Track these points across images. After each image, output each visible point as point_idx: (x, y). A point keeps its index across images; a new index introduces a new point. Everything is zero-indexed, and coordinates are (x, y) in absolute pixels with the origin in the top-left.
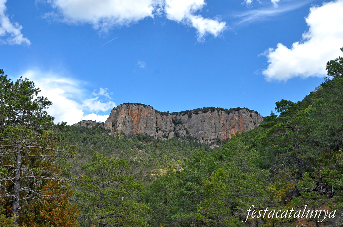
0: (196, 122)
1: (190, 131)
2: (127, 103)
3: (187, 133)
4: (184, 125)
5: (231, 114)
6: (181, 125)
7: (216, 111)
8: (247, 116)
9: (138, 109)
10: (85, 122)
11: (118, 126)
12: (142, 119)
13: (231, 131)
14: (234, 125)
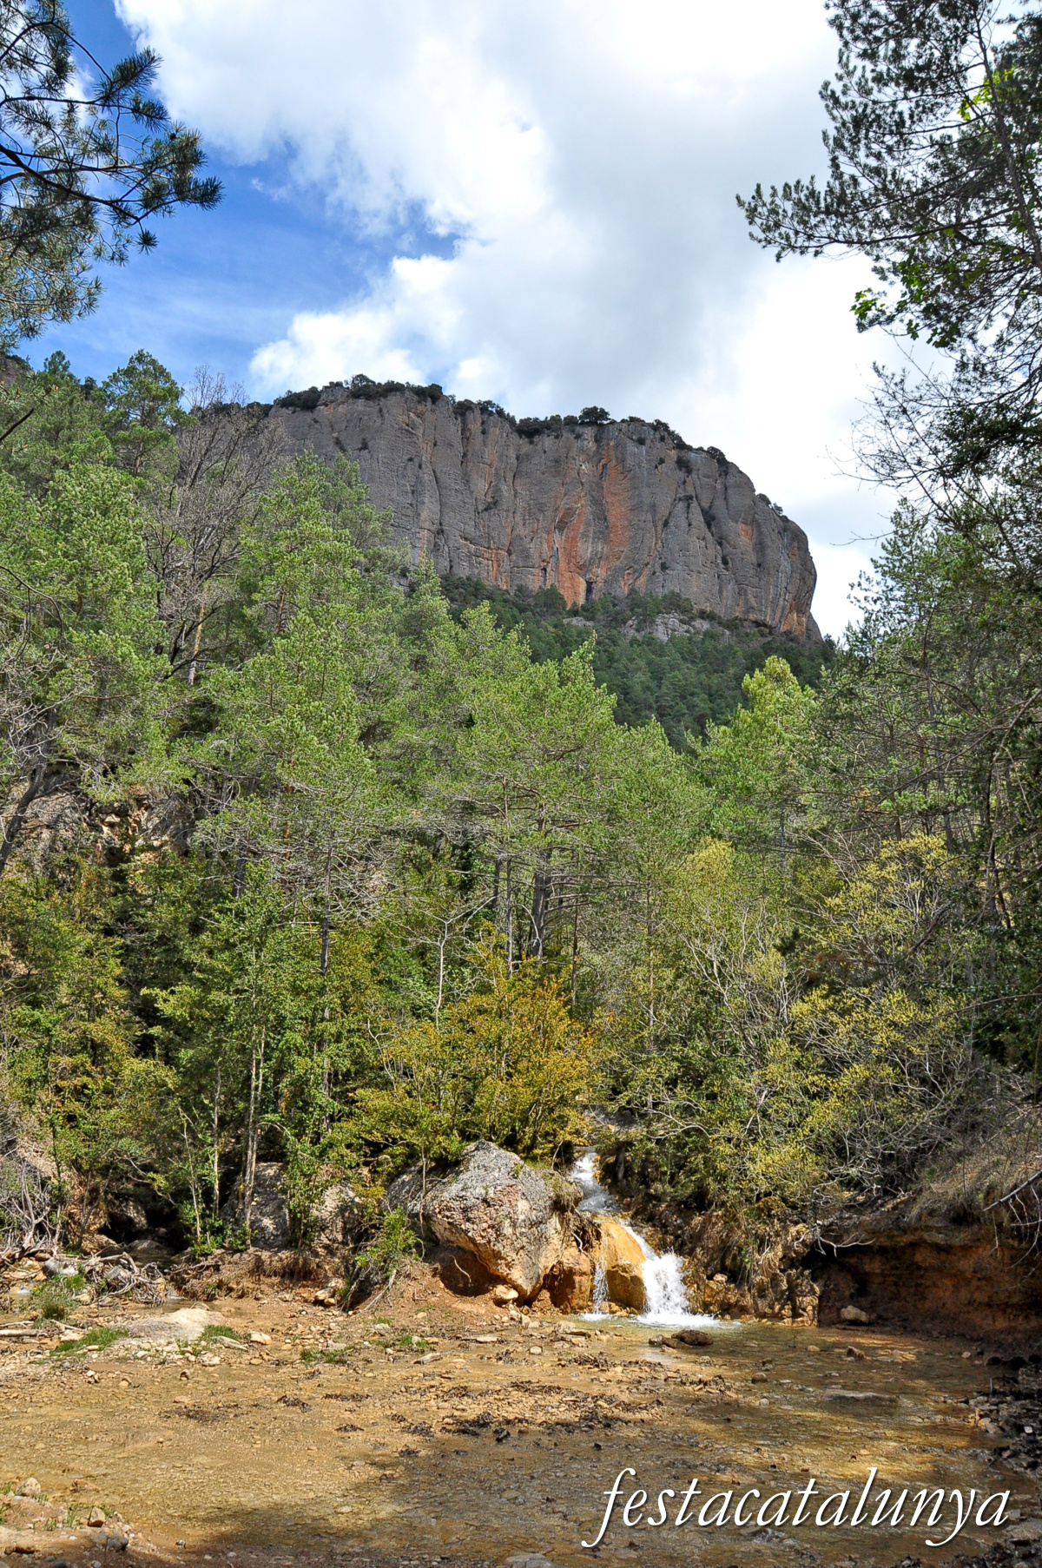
5: (546, 441)
7: (447, 411)
8: (662, 461)
13: (545, 546)
14: (569, 512)
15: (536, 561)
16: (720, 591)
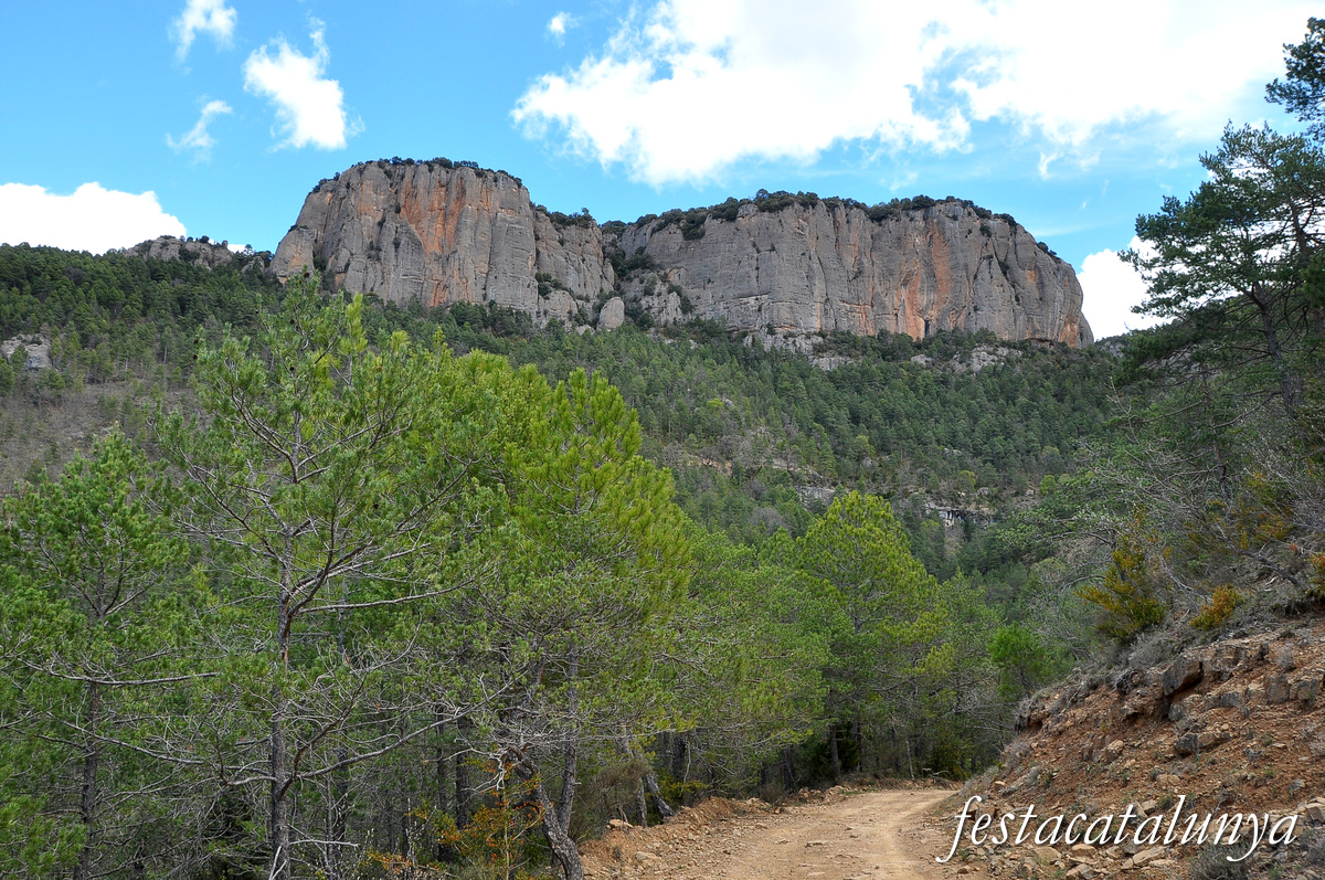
0: (727, 254)
1: (699, 298)
2: (387, 161)
3: (686, 307)
4: (666, 275)
5: (891, 224)
6: (650, 275)
7: (821, 208)
8: (970, 232)
9: (446, 186)
10: (173, 246)
11: (347, 266)
12: (467, 234)
13: (896, 299)
14: (910, 274)
15: (890, 309)
16: (1015, 321)
